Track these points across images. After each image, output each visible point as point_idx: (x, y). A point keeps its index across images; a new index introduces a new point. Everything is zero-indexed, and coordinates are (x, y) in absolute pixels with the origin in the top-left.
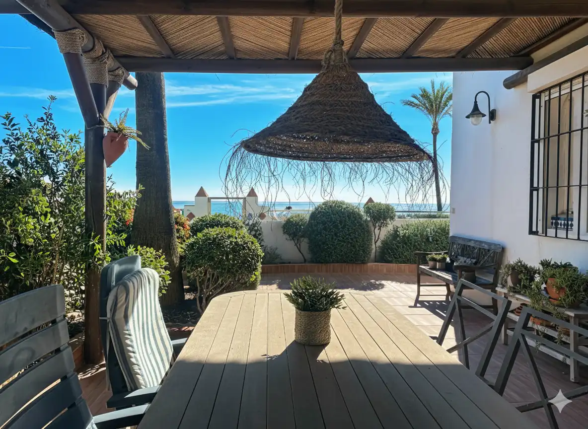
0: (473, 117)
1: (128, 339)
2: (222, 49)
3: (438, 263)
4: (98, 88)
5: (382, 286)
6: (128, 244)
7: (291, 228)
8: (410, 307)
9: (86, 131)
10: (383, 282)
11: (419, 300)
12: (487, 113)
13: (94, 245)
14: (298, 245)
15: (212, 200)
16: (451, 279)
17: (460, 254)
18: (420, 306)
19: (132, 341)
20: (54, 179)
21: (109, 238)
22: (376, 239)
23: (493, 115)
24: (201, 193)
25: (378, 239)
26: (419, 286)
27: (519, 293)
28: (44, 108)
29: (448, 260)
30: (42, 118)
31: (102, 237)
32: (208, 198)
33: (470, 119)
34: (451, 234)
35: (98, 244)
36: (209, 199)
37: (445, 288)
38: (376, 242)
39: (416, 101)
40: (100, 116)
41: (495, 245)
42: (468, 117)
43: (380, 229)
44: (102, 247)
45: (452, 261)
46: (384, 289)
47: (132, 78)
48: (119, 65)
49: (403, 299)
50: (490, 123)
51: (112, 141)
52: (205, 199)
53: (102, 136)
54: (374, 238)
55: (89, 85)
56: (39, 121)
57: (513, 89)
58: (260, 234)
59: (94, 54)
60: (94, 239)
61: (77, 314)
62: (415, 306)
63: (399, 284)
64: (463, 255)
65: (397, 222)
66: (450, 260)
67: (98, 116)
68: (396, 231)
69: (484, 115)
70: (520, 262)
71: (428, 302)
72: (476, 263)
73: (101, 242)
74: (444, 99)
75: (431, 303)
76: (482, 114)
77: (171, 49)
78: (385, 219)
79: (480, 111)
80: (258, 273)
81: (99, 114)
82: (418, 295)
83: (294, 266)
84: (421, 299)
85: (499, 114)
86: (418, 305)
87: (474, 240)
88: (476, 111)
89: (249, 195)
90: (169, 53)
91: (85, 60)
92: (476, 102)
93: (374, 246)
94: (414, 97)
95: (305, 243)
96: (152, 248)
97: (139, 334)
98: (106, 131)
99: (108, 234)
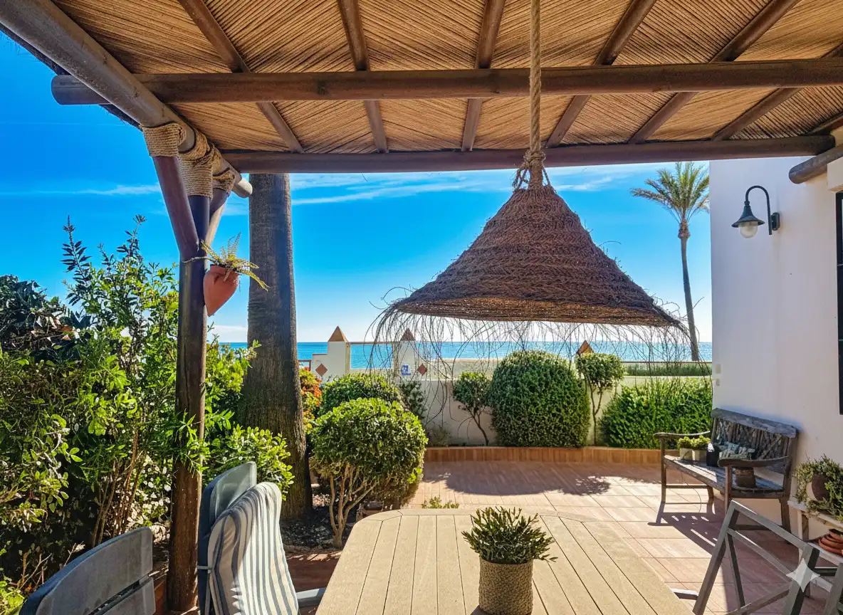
0: (743, 225)
1: (236, 600)
2: (369, 138)
3: (693, 452)
4: (198, 201)
5: (606, 486)
6: (233, 426)
7: (466, 392)
8: (650, 524)
9: (182, 266)
10: (609, 479)
11: (664, 511)
12: (765, 219)
13: (186, 430)
14: (476, 417)
16: (715, 479)
17: (729, 438)
18: (665, 522)
19: (242, 603)
20: (135, 333)
21: (209, 418)
22: (596, 408)
23: (775, 222)
24: (337, 336)
25: (599, 408)
26: (664, 487)
27: (826, 512)
28: (128, 233)
29: (711, 447)
30: (124, 247)
31: (198, 419)
32: (347, 343)
33: (739, 228)
34: (714, 408)
35: (192, 428)
36: (348, 345)
37: (705, 491)
38: (594, 414)
39: (653, 190)
40: (200, 243)
41: (785, 426)
42: (735, 226)
43: (601, 392)
44: (198, 433)
45: (717, 450)
46: (610, 491)
47: (245, 181)
48: (228, 165)
49: (640, 510)
50: (770, 233)
51: (216, 279)
52: (342, 345)
53: (203, 271)
54: (591, 406)
55: (187, 199)
56: (120, 251)
57: (804, 184)
58: (421, 400)
59: (194, 154)
60: (186, 422)
61: (158, 528)
62: (658, 523)
63: (632, 483)
64: (733, 441)
65: (628, 382)
66: (714, 446)
67: (198, 243)
68: (626, 395)
69: (760, 223)
70: (826, 461)
71: (678, 515)
72: (754, 456)
73: (196, 426)
74: (696, 184)
75: (684, 517)
76: (757, 220)
77: (300, 141)
78: (608, 376)
79: (754, 214)
80: (419, 470)
81: (200, 241)
82: (663, 503)
83: (472, 450)
84: (667, 509)
85: (784, 221)
86: (663, 521)
87: (749, 417)
88: (748, 217)
89: (404, 338)
90: (297, 146)
91: (182, 165)
92: (747, 203)
93: (591, 421)
94: (651, 184)
95: (486, 414)
96: (267, 431)
97: (252, 590)
98: (208, 265)
99: (207, 412)
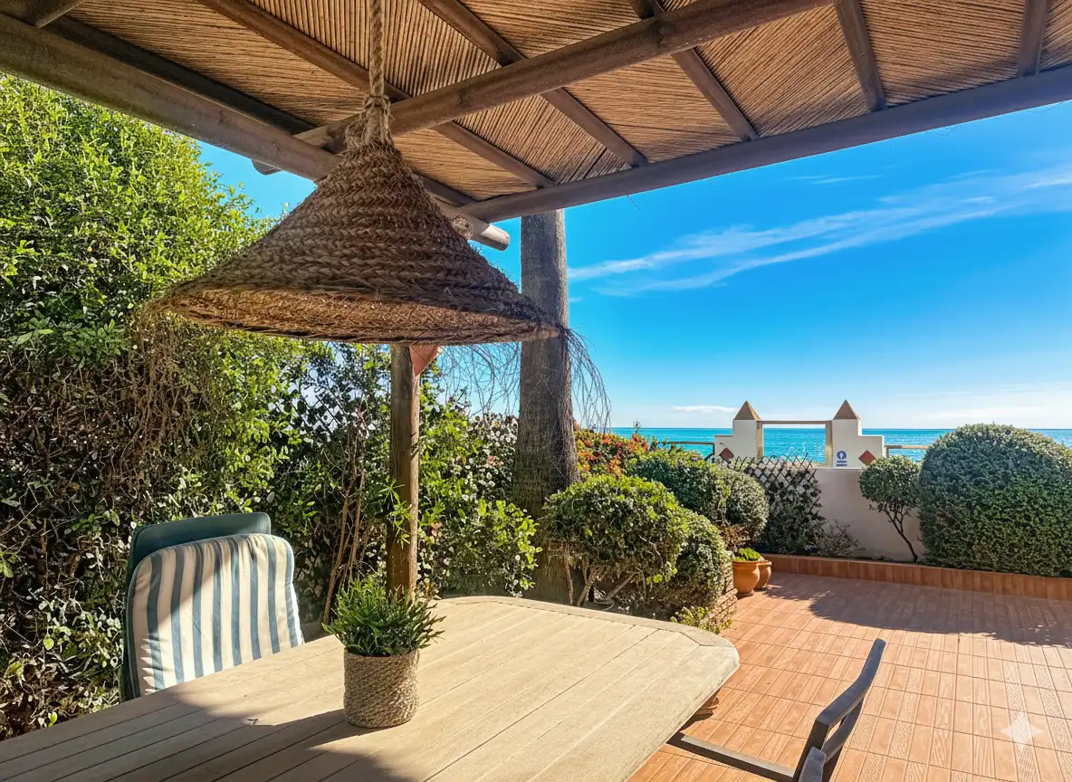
1: (146, 644)
14: (897, 522)
15: (765, 426)
19: (157, 649)
24: (745, 413)
32: (758, 422)
36: (760, 423)
52: (752, 423)
77: (543, 174)
89: (838, 416)
95: (911, 519)
